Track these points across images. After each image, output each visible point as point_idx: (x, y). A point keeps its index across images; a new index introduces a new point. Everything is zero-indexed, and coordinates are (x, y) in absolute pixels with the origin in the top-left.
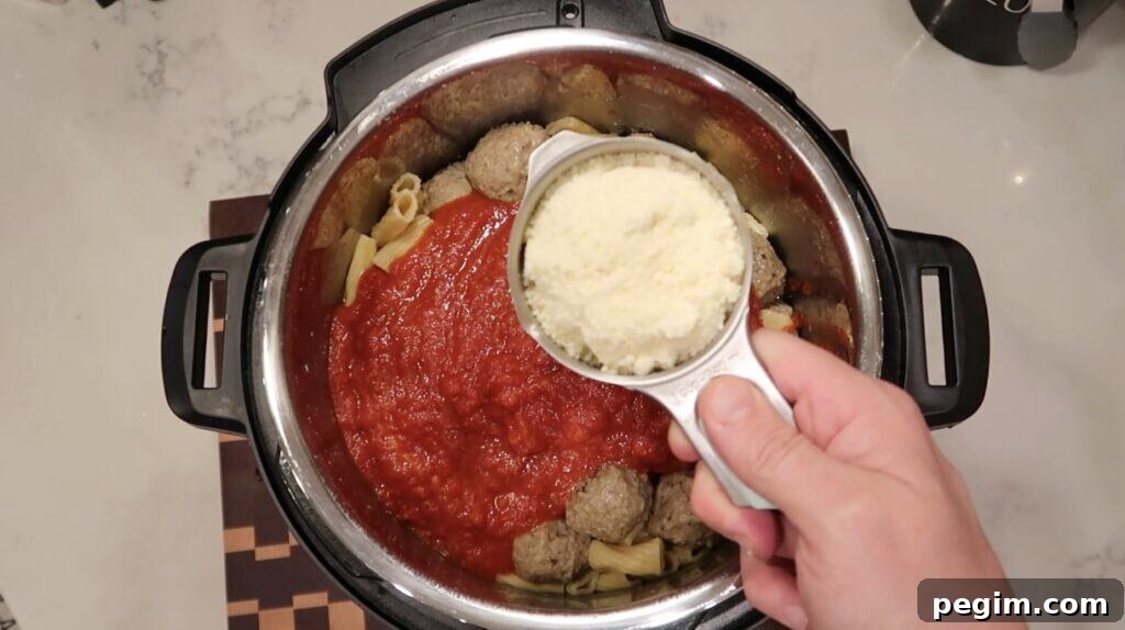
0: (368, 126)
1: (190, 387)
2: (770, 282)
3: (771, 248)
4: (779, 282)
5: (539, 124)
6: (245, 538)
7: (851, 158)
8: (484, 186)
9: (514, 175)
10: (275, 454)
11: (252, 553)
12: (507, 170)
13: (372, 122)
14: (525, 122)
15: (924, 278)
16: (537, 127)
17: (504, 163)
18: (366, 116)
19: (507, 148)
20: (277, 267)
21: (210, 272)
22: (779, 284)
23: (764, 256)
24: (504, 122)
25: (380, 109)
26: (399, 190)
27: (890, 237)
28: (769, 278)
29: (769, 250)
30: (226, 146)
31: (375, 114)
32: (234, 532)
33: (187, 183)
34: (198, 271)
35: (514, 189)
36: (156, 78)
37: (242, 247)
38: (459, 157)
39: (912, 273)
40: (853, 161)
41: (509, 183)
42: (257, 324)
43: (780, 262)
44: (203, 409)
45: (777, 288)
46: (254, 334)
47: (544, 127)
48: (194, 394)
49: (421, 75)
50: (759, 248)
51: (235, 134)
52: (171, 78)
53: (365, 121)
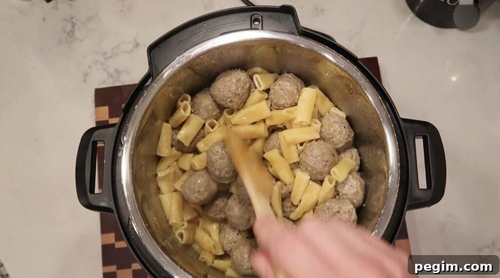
0: (168, 75)
1: (88, 193)
2: (347, 138)
3: (347, 123)
4: (351, 139)
5: (245, 70)
6: (111, 238)
7: (382, 85)
8: (219, 99)
9: (233, 93)
10: (127, 222)
11: (114, 245)
12: (230, 91)
13: (169, 74)
14: (238, 69)
15: (416, 140)
16: (244, 71)
17: (228, 88)
18: (166, 71)
19: (229, 81)
20: (128, 140)
21: (97, 141)
22: (351, 140)
23: (344, 127)
24: (228, 69)
25: (173, 68)
26: (182, 101)
27: (401, 122)
28: (347, 137)
29: (346, 124)
30: (102, 64)
31: (170, 70)
32: (106, 235)
33: (85, 80)
34: (92, 140)
35: (233, 100)
36: (71, 34)
37: (111, 130)
38: (208, 85)
39: (411, 137)
40: (383, 87)
41: (230, 98)
42: (118, 164)
43: (351, 130)
44: (95, 203)
45: (350, 141)
46: (117, 168)
47: (246, 72)
48: (90, 196)
49: (191, 52)
50: (342, 123)
51: (106, 59)
52: (78, 34)
53: (167, 73)
